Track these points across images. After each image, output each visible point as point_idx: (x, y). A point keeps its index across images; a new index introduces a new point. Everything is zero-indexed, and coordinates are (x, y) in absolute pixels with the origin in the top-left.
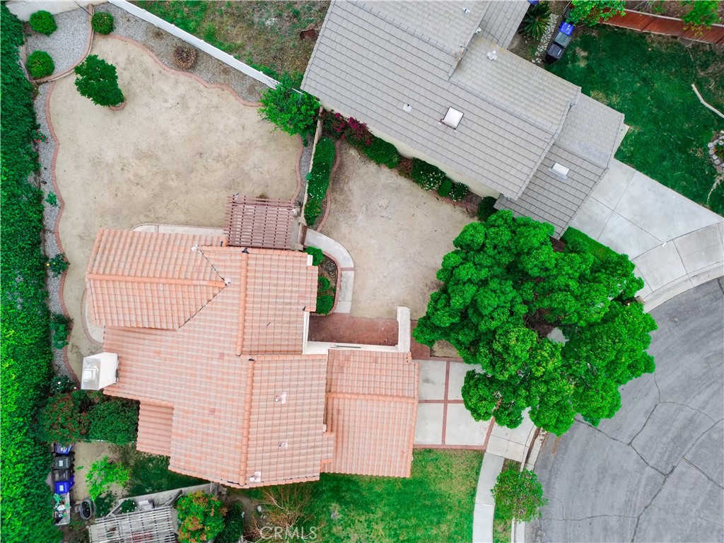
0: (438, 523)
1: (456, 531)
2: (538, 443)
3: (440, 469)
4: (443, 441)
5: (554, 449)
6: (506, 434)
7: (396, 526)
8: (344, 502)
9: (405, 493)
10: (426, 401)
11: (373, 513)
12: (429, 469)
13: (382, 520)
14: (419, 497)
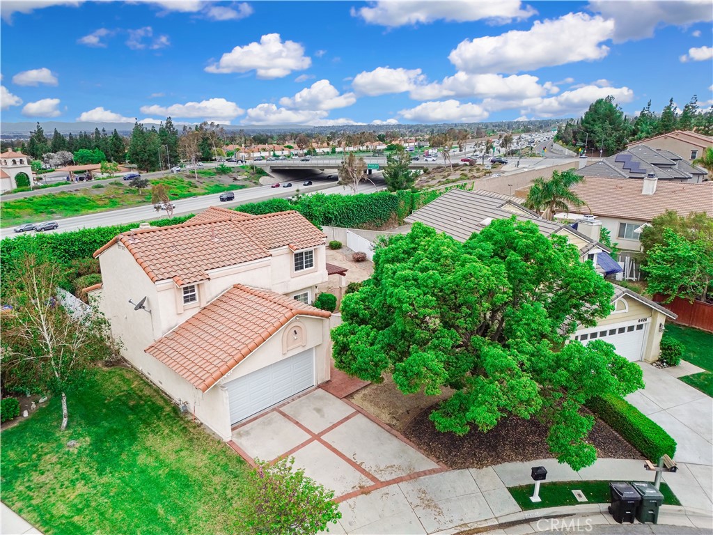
3: (226, 488)
6: (350, 524)
7: (93, 504)
8: (98, 444)
9: (157, 485)
10: (297, 423)
11: (100, 475)
12: (216, 479)
13: (95, 487)
14: (161, 499)
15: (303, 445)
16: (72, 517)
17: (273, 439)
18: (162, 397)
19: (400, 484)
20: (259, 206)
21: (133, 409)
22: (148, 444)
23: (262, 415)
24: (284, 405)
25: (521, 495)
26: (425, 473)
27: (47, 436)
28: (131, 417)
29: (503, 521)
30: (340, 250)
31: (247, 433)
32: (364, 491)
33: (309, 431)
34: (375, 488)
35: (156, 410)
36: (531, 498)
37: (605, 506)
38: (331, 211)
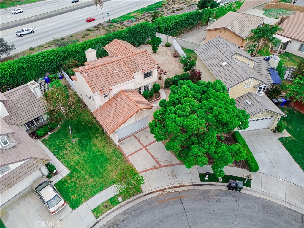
0: (92, 177)
1: (93, 186)
2: (157, 193)
3: (116, 162)
4: (129, 156)
5: (160, 202)
6: (150, 178)
7: (81, 162)
8: (80, 141)
9: (97, 158)
10: (139, 141)
11: (82, 152)
12: (114, 159)
13: (81, 156)
14: (99, 163)
15: (140, 150)
16: (76, 166)
17: (131, 146)
18: (99, 124)
19: (167, 167)
20: (136, 28)
21: (90, 128)
22: (95, 143)
23: (129, 137)
24: (136, 133)
25: (202, 177)
26: (175, 164)
27: (66, 136)
28: (90, 131)
29: (194, 184)
30: (170, 48)
31: (124, 143)
32: (156, 168)
33: (142, 145)
34: (159, 167)
35: (97, 129)
36: (205, 178)
37: (227, 184)
38: (168, 26)
